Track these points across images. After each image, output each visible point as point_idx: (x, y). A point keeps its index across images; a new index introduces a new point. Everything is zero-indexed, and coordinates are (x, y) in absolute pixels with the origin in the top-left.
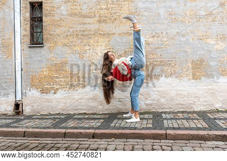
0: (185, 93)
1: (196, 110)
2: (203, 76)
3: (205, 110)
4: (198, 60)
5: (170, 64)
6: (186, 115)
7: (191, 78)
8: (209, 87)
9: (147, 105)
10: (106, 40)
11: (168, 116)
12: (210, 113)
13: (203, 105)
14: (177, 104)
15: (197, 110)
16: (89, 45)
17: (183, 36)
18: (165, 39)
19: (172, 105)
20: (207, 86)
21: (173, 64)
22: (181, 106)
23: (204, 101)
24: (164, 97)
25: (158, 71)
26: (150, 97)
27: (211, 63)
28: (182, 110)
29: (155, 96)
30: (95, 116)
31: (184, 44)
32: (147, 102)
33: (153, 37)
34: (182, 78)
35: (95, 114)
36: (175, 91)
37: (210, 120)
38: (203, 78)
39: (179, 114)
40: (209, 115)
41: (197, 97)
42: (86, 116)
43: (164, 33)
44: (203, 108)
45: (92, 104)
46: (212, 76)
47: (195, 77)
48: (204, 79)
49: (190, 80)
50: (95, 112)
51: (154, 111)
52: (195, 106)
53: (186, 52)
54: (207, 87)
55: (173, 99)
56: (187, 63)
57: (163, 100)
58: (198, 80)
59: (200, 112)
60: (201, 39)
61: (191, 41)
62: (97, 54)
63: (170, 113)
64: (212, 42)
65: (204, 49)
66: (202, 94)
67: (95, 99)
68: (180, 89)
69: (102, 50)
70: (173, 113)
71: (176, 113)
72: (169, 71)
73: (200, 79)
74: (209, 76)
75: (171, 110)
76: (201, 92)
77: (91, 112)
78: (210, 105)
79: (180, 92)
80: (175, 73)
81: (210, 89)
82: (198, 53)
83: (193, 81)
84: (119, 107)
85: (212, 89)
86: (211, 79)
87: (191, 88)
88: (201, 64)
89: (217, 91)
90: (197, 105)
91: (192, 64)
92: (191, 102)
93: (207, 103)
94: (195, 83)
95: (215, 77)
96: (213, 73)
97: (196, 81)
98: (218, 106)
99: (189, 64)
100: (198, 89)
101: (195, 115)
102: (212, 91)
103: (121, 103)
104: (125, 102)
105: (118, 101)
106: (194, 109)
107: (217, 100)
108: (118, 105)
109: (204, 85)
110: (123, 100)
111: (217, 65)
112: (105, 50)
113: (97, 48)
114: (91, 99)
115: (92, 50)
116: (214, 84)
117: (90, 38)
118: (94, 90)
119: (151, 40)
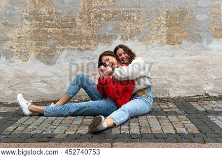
1: (172, 95)
2: (185, 38)
3: (187, 96)
5: (130, 17)
8: (194, 57)
12: (196, 101)
13: (184, 88)
15: (174, 96)
20: (191, 55)
21: (135, 18)
23: (186, 81)
25: (110, 28)
34: (150, 42)
38: (184, 42)
40: (194, 104)
41: (174, 74)
44: (183, 93)
46: (200, 39)
47: (171, 40)
49: (163, 45)
52: (170, 89)
56: (158, 15)
58: (176, 46)
59: (179, 98)
66: (182, 69)
72: (128, 29)
73: (179, 43)
74: (195, 38)
76: (181, 66)
78: (195, 87)
80: (139, 32)
81: (197, 61)
83: (167, 46)
84: (42, 91)
85: (199, 61)
86: (198, 44)
87: (164, 59)
88: (182, 19)
89: (207, 64)
90: (175, 88)
91: (167, 17)
92: (165, 82)
93: (191, 85)
94: (172, 49)
95: (205, 40)
96: (201, 34)
97: (173, 46)
98: (208, 88)
99: (162, 18)
100: (176, 60)
101: (170, 106)
102: (199, 64)
103: (45, 84)
104: (53, 82)
105: (40, 81)
106: (169, 95)
107: (206, 79)
108: (40, 89)
109: (187, 54)
110: (48, 79)
111: (207, 20)
116: (203, 51)
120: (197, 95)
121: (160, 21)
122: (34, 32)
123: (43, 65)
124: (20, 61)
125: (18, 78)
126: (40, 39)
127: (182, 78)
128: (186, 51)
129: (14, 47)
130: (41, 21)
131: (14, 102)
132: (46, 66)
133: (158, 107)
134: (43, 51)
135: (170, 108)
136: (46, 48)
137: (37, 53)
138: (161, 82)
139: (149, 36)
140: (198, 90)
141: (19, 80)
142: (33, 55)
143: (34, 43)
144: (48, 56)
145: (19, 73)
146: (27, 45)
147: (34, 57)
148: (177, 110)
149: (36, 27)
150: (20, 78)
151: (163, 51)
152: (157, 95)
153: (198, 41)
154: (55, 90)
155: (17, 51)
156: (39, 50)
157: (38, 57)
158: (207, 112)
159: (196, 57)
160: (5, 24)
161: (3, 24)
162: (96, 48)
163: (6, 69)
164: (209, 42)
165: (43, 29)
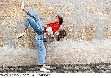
0: (81, 51)
1: (88, 63)
2: (94, 38)
3: (95, 63)
4: (90, 27)
5: (69, 29)
6: (81, 67)
7: (85, 39)
9: (52, 59)
11: (68, 68)
12: (98, 65)
13: (93, 59)
14: (75, 59)
18: (66, 11)
19: (71, 59)
20: (96, 45)
21: (72, 29)
22: (77, 60)
23: (94, 56)
24: (65, 54)
26: (54, 53)
27: (99, 29)
28: (78, 63)
29: (58, 53)
30: (11, 69)
31: (80, 15)
32: (52, 57)
33: (57, 8)
34: (79, 40)
35: (11, 67)
36: (73, 49)
37: (98, 71)
38: (93, 40)
40: (97, 66)
41: (89, 53)
44: (93, 62)
45: (9, 59)
46: (100, 38)
47: (88, 39)
49: (84, 41)
50: (11, 65)
51: (57, 64)
52: (87, 60)
55: (72, 55)
56: (82, 28)
57: (64, 56)
58: (90, 41)
59: (91, 64)
60: (92, 12)
61: (85, 13)
62: (13, 20)
63: (69, 65)
64: (100, 14)
65: (94, 19)
66: (92, 51)
67: (11, 55)
68: (77, 47)
69: (17, 17)
70: (72, 65)
71: (73, 65)
73: (91, 40)
74: (98, 38)
75: (70, 63)
76: (92, 50)
77: (7, 66)
78: (98, 59)
79: (77, 50)
80: (73, 36)
81: (98, 48)
82: (90, 21)
83: (86, 42)
84: (30, 61)
85: (100, 48)
86: (99, 40)
87: (85, 47)
88: (92, 30)
89: (103, 49)
90: (89, 60)
91: (86, 29)
92: (85, 57)
93: (96, 58)
94: (88, 43)
95: (102, 39)
96: (100, 36)
97: (88, 41)
98: (104, 60)
99: (84, 29)
100: (90, 48)
101: (87, 67)
102: (100, 49)
103: (32, 58)
104: (35, 57)
105: (29, 57)
106: (87, 63)
107: (103, 56)
108: (29, 60)
109: (94, 45)
110: (33, 56)
111: (103, 30)
112: (19, 17)
113: (14, 15)
114: (8, 55)
115: (9, 17)
116: (101, 44)
117: (8, 7)
118: (10, 48)
119: (55, 11)
120: (99, 63)
121: (82, 31)
122: (27, 35)
123: (31, 49)
124: (21, 48)
125: (20, 55)
126: (30, 38)
127: (92, 55)
129: (18, 42)
130: (31, 30)
131: (18, 66)
132: (32, 50)
134: (31, 43)
136: (33, 42)
138: (83, 57)
139: (78, 37)
140: (99, 61)
142: (27, 45)
143: (27, 40)
144: (33, 46)
145: (20, 53)
146: (24, 41)
148: (90, 69)
149: (28, 33)
150: (21, 55)
151: (84, 44)
152: (81, 63)
154: (36, 61)
155: (20, 44)
156: (29, 43)
157: (29, 46)
158: (102, 69)
159: (98, 46)
160: (15, 32)
161: (14, 32)
162: (55, 42)
163: (14, 52)
164: (104, 40)
165: (31, 34)
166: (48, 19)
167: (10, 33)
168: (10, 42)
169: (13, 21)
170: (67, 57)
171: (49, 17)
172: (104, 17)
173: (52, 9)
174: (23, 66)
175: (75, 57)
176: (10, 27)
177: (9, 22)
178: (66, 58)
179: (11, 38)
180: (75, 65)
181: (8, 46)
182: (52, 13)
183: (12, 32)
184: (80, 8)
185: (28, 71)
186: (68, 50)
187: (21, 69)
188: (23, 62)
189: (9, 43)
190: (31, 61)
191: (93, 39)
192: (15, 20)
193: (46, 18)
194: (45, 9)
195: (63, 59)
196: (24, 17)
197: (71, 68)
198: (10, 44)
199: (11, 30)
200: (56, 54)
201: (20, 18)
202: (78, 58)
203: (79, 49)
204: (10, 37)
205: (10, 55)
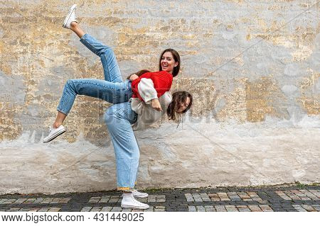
0: (233, 150)
1: (255, 184)
2: (269, 113)
3: (273, 184)
4: (258, 82)
5: (201, 88)
6: (234, 196)
7: (244, 115)
8: (281, 137)
9: (154, 174)
10: (61, 33)
11: (198, 198)
12: (283, 190)
13: (269, 174)
14: (217, 172)
15: (257, 184)
16: (22, 44)
17: (228, 29)
18: (190, 35)
19: (206, 174)
20: (277, 135)
22: (224, 177)
23: (271, 166)
24: (188, 158)
26: (159, 157)
27: (286, 88)
28: (226, 184)
29: (169, 155)
30: (40, 200)
32: (154, 168)
33: (165, 29)
34: (227, 118)
35: (40, 195)
36: (211, 146)
37: (283, 205)
38: (268, 119)
39: (220, 194)
40: (280, 194)
41: (256, 157)
42: (20, 201)
43: (189, 21)
45: (33, 173)
46: (287, 115)
47: (252, 117)
48: (272, 121)
49: (242, 121)
50: (40, 191)
51: (168, 186)
52: (252, 176)
53: (232, 62)
54: (276, 138)
55: (208, 162)
56: (236, 86)
57: (186, 165)
58: (259, 123)
59: (263, 187)
61: (244, 40)
62: (42, 63)
63: (201, 191)
64: (287, 44)
65: (270, 58)
66: (266, 152)
67: (39, 163)
68: (222, 140)
69: (52, 54)
70: (208, 191)
71: (213, 191)
73: (262, 120)
74: (281, 114)
75: (204, 185)
76: (265, 148)
77: (30, 191)
78: (282, 174)
81: (284, 141)
82: (259, 65)
83: (247, 123)
84: (93, 179)
85: (287, 142)
86: (285, 120)
87: (244, 139)
88: (264, 89)
89: (297, 145)
90: (257, 175)
91: (247, 88)
92: (245, 168)
93: (277, 171)
94: (253, 128)
95: (293, 116)
96: (289, 109)
97: (254, 123)
98: (298, 175)
99: (241, 89)
100: (258, 141)
101: (251, 196)
102: (287, 145)
103: (97, 171)
104: (106, 168)
105: (89, 166)
106: (251, 183)
107: (296, 164)
108: (90, 176)
109: (271, 134)
110: (101, 164)
111: (296, 92)
112: (59, 54)
113: (42, 49)
114: (30, 162)
115: (30, 55)
116: (291, 129)
117: (24, 27)
118: (36, 142)
119: (159, 36)
120: (285, 184)
121: (237, 93)
122: (82, 106)
123: (94, 147)
124: (65, 142)
125: (63, 163)
126: (90, 115)
127: (266, 163)
128: (270, 130)
131: (58, 192)
132: (98, 148)
133: (237, 197)
134: (94, 129)
135: (251, 198)
136: (98, 126)
137: (87, 132)
138: (240, 167)
139: (225, 111)
140: (286, 177)
141: (64, 165)
142: (81, 134)
143: (83, 120)
144: (100, 136)
145: (64, 157)
146: (74, 122)
147: (82, 137)
148: (259, 199)
150: (65, 163)
151: (242, 130)
152: (235, 184)
153: (285, 117)
154: (110, 177)
156: (89, 128)
157: (88, 137)
158: (293, 201)
159: (283, 136)
160: (47, 97)
161: (45, 96)
162: (160, 126)
163: (48, 152)
164: (299, 118)
165: (94, 102)
166: (139, 61)
167: (35, 102)
168: (35, 126)
169: (40, 66)
170: (193, 168)
171: (141, 53)
172: (299, 54)
173: (151, 30)
174: (72, 191)
175: (216, 168)
176: (33, 83)
177: (31, 70)
178: (191, 170)
179: (37, 114)
180: (219, 189)
181: (30, 136)
182: (151, 43)
183: (39, 98)
184: (230, 27)
185: (89, 205)
186: (198, 147)
187: (68, 199)
188: (74, 181)
189: (32, 130)
190: (96, 179)
191: (267, 117)
192: (47, 63)
193: (134, 58)
194: (130, 30)
195: (184, 173)
196: (73, 55)
197: (206, 197)
198: (34, 132)
199: (36, 93)
200: (165, 159)
201: (62, 58)
202: (226, 169)
203: (230, 144)
204: (34, 112)
205: (37, 162)
